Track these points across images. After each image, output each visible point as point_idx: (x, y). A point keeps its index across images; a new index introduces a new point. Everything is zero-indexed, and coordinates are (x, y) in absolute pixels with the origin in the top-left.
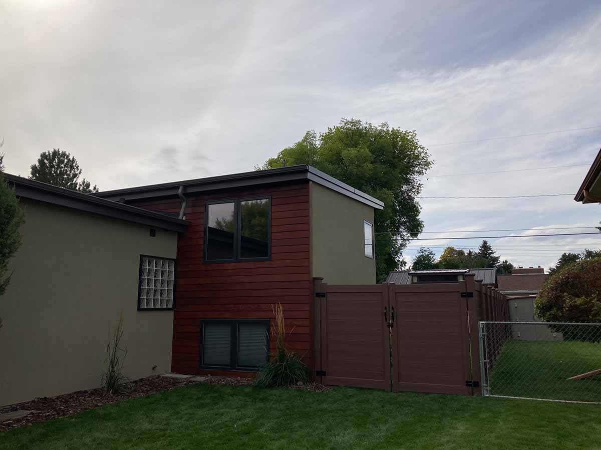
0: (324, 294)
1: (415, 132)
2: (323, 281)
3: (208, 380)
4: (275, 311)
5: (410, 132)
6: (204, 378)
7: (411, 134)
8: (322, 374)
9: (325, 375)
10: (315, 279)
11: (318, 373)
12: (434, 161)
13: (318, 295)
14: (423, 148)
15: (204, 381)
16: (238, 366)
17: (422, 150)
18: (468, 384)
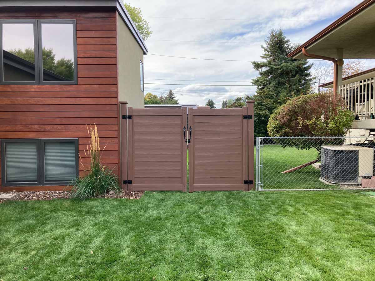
0: (131, 116)
1: (140, 9)
2: (128, 106)
3: (15, 196)
4: (90, 131)
5: (137, 9)
6: (11, 194)
7: (137, 10)
8: (128, 182)
9: (131, 183)
10: (122, 103)
11: (125, 182)
12: (152, 32)
13: (124, 117)
14: (145, 22)
15: (12, 198)
16: (46, 181)
17: (145, 23)
18: (245, 182)
